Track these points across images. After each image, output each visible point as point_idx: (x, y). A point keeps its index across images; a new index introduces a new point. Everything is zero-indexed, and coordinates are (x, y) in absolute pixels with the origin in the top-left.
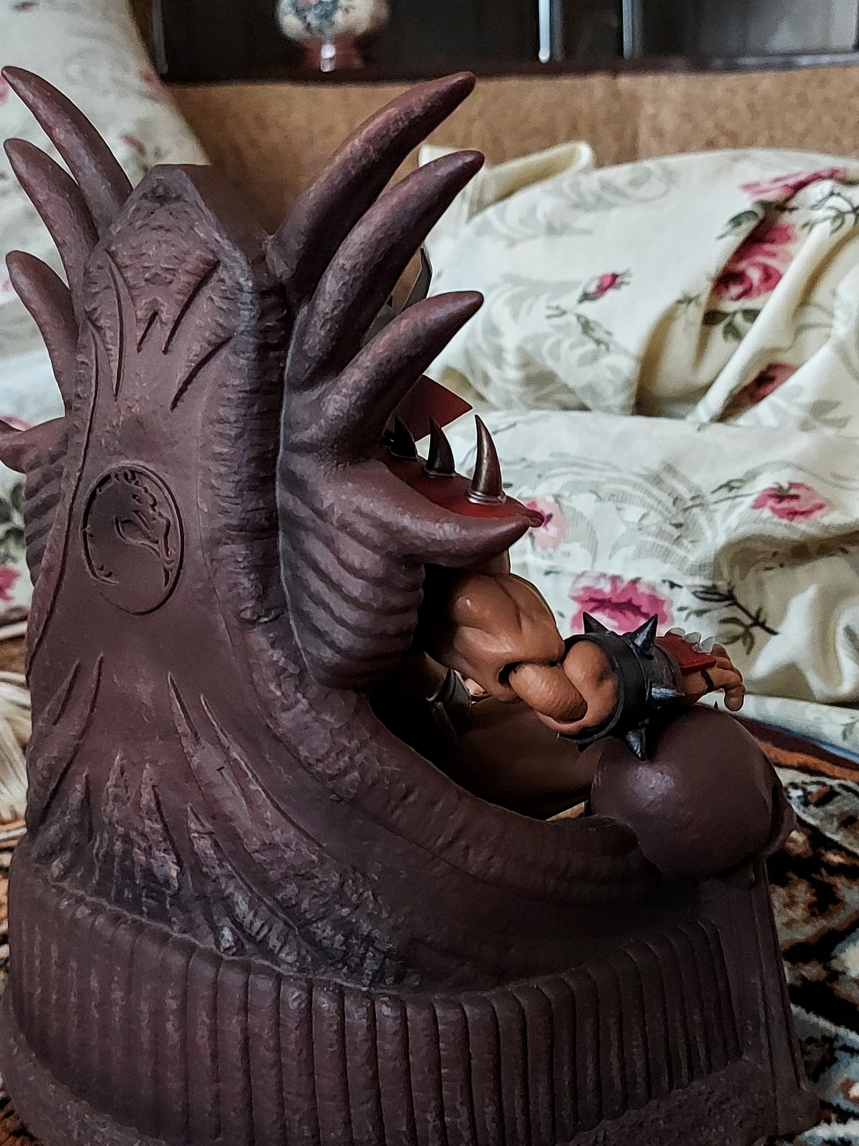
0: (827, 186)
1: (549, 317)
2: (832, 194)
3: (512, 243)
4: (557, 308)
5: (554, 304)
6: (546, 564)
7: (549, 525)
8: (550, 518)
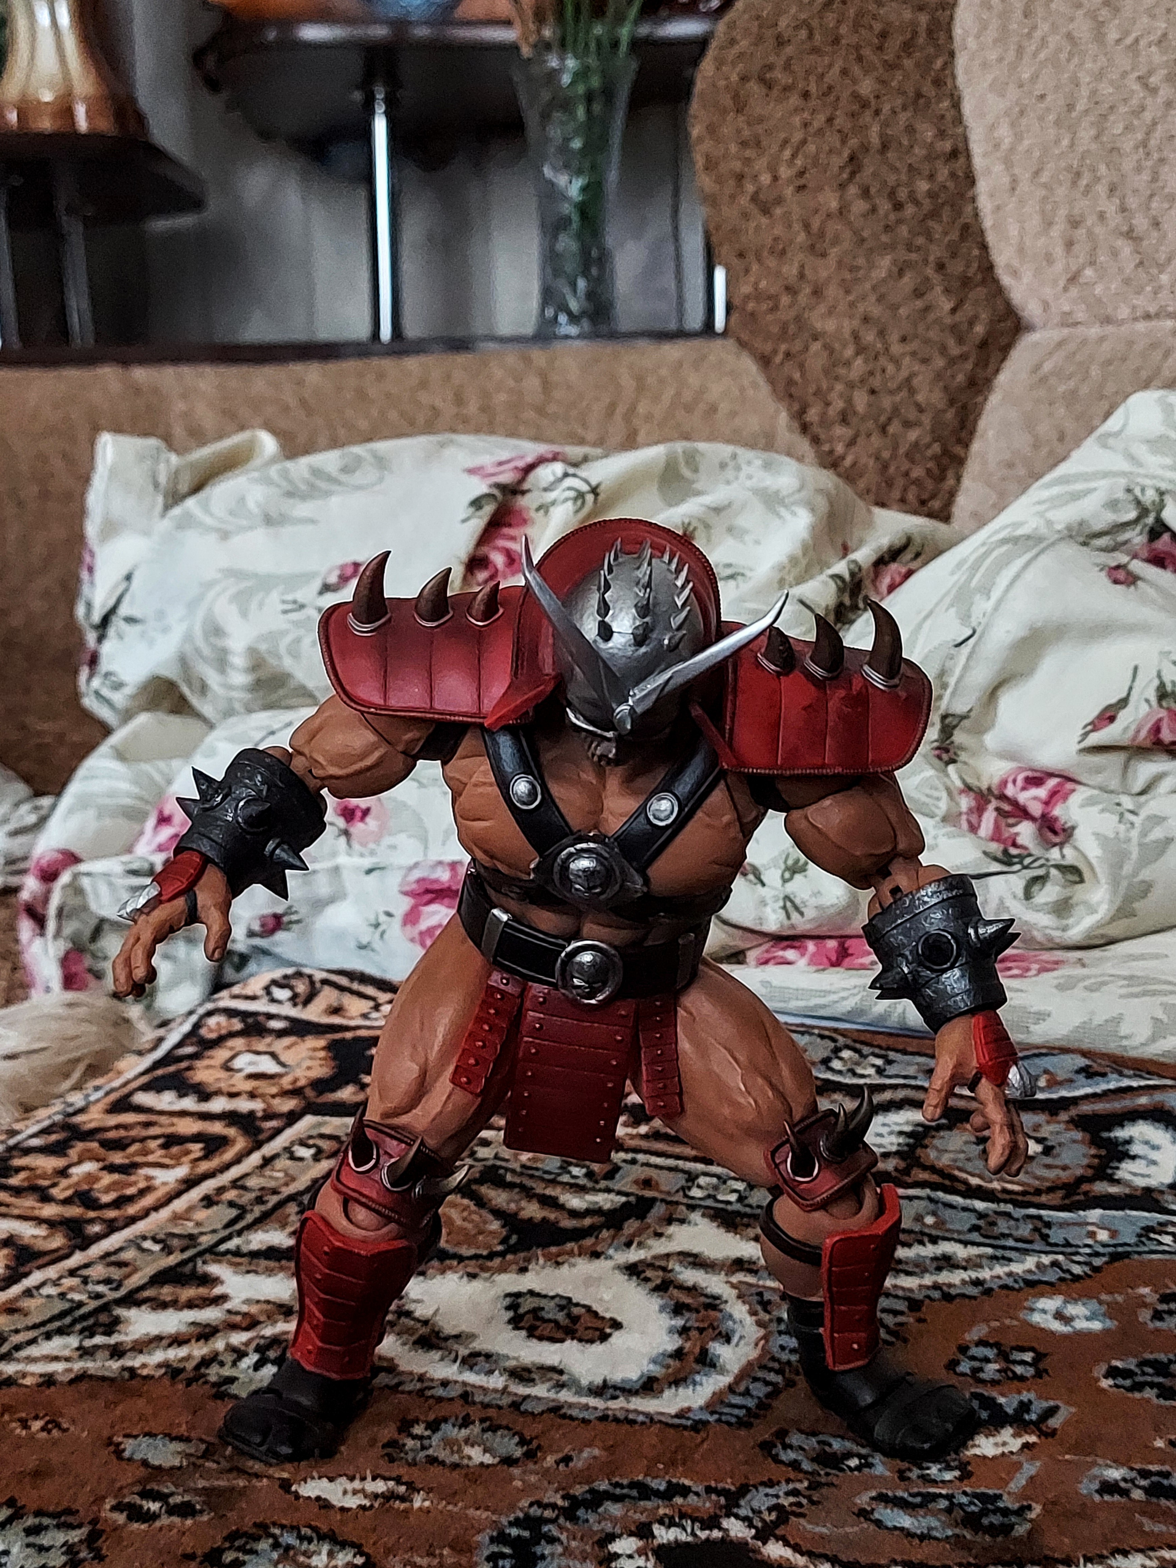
0: (558, 468)
1: (285, 612)
2: (566, 475)
3: (225, 535)
4: (295, 602)
5: (290, 597)
6: (368, 862)
7: (368, 819)
8: (367, 812)
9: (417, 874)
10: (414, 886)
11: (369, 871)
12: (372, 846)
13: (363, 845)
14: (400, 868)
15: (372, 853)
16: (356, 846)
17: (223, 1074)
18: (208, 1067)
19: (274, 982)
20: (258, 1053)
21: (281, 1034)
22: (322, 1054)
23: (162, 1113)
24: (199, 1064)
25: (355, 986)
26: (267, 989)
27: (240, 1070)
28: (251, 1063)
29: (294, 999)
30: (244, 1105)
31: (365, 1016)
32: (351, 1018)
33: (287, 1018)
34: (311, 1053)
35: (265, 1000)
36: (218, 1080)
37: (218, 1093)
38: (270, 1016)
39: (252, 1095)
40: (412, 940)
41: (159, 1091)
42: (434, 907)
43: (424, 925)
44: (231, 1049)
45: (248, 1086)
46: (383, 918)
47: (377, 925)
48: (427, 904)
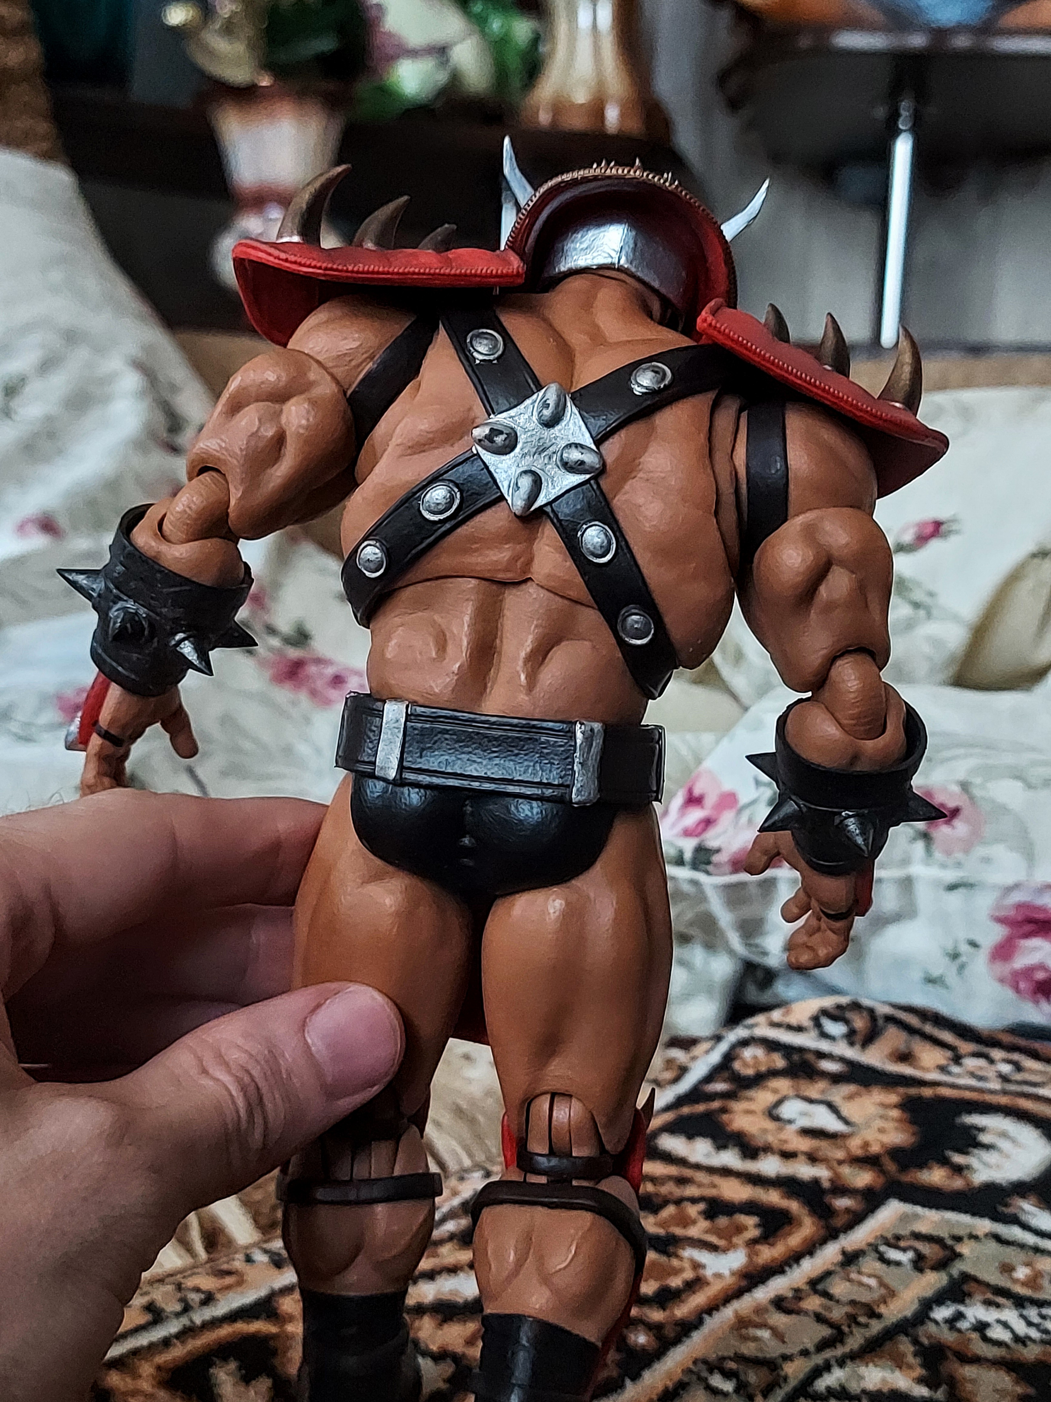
6: (951, 876)
7: (957, 822)
8: (955, 812)
9: (1017, 898)
10: (1012, 912)
11: (952, 887)
12: (959, 855)
13: (948, 853)
14: (994, 887)
15: (959, 865)
16: (938, 855)
17: (770, 1125)
18: (749, 1112)
19: (825, 1012)
20: (811, 1101)
21: (836, 1079)
22: (895, 1113)
23: (698, 1167)
24: (738, 1106)
25: (928, 1028)
26: (816, 1020)
27: (790, 1122)
28: (804, 1114)
29: (850, 1037)
30: (805, 1171)
31: (943, 1069)
32: (926, 1070)
33: (842, 1059)
34: (881, 1111)
35: (814, 1033)
36: (765, 1131)
37: (767, 1149)
38: (821, 1055)
39: (813, 1158)
40: (1002, 980)
41: (690, 1137)
42: (1035, 941)
43: (1021, 962)
44: (775, 1091)
45: (804, 1144)
46: (964, 948)
47: (955, 956)
48: (1027, 936)
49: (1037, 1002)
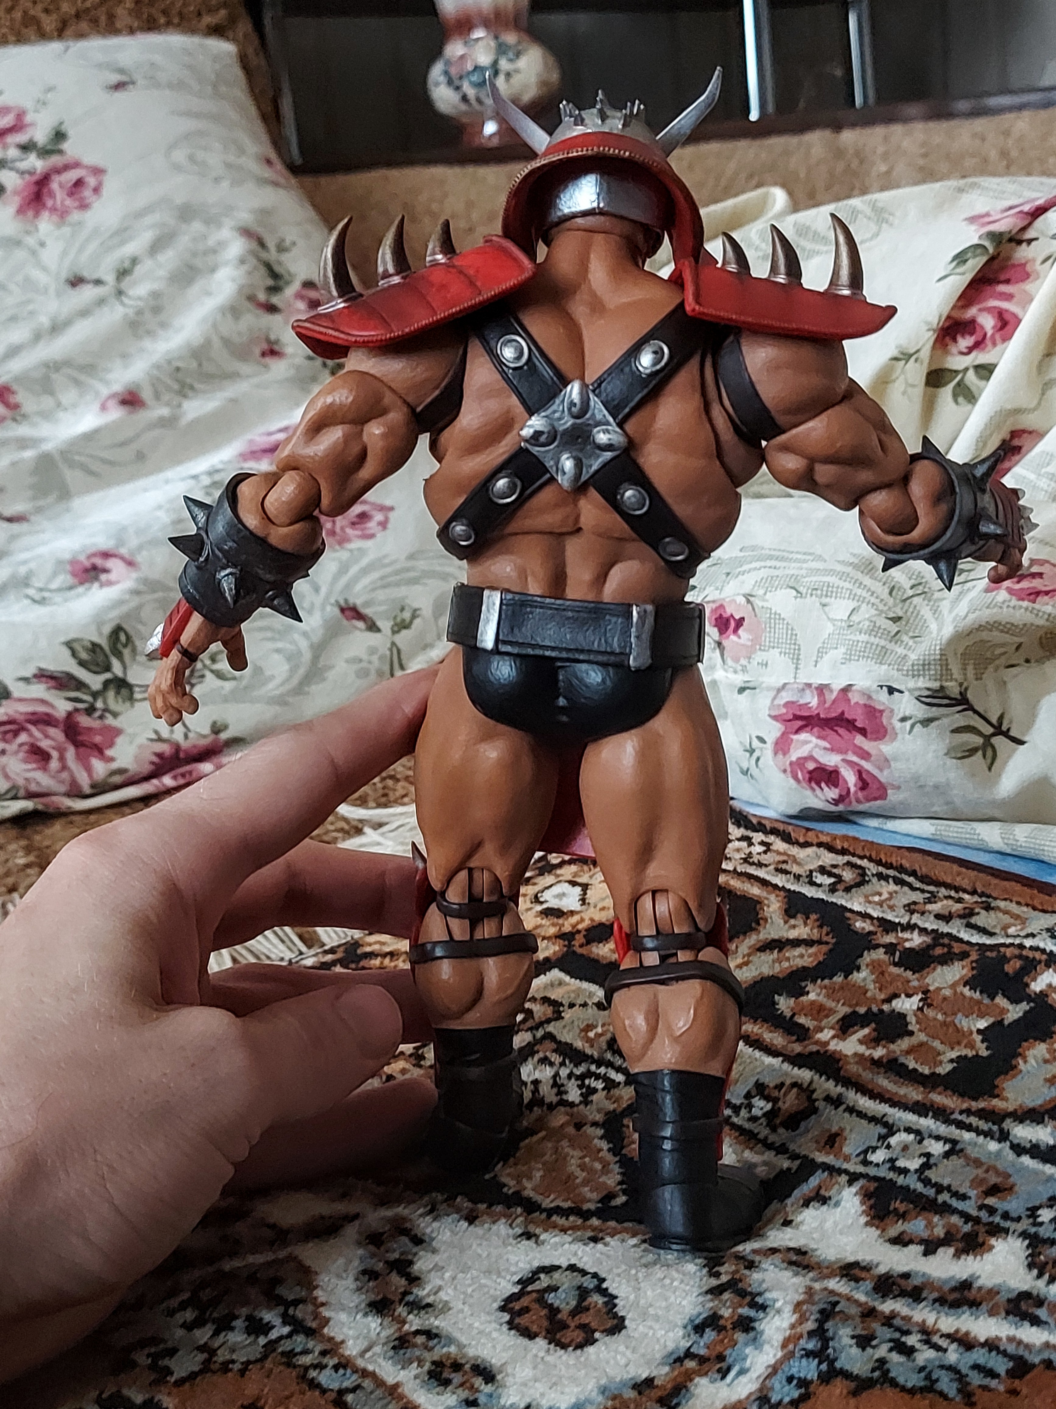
6: (739, 679)
7: (740, 631)
8: (740, 623)
9: (786, 697)
10: (784, 711)
11: (742, 690)
12: (743, 662)
13: (737, 660)
14: (769, 689)
15: (744, 669)
16: (729, 662)
40: (785, 771)
42: (804, 736)
43: (794, 755)
46: (756, 743)
47: (752, 751)
48: (797, 732)
49: (813, 790)
